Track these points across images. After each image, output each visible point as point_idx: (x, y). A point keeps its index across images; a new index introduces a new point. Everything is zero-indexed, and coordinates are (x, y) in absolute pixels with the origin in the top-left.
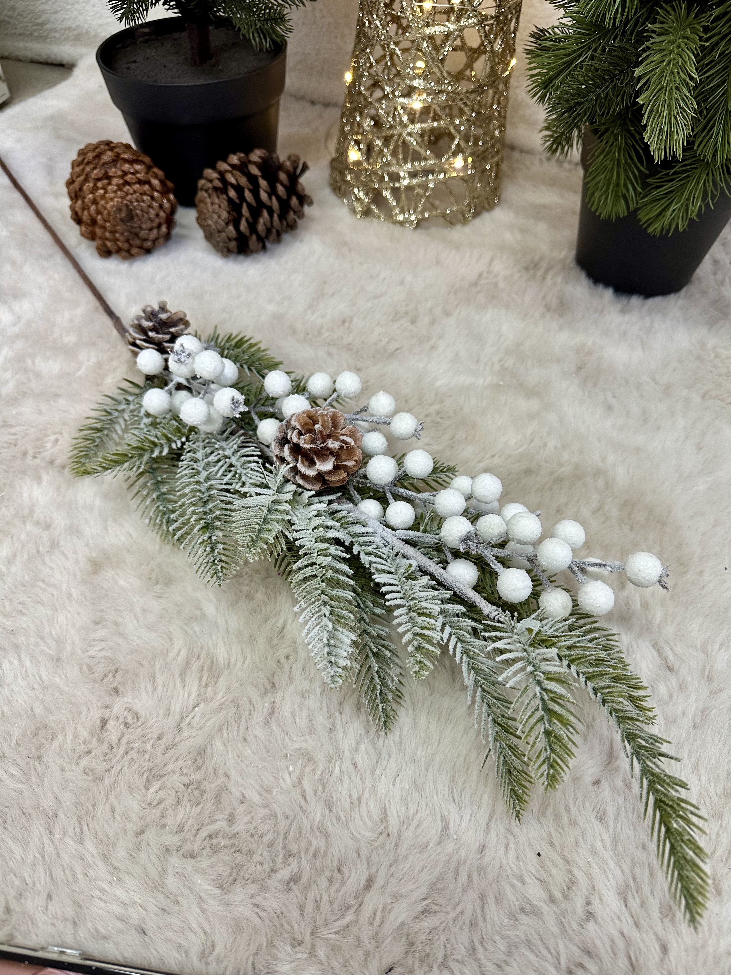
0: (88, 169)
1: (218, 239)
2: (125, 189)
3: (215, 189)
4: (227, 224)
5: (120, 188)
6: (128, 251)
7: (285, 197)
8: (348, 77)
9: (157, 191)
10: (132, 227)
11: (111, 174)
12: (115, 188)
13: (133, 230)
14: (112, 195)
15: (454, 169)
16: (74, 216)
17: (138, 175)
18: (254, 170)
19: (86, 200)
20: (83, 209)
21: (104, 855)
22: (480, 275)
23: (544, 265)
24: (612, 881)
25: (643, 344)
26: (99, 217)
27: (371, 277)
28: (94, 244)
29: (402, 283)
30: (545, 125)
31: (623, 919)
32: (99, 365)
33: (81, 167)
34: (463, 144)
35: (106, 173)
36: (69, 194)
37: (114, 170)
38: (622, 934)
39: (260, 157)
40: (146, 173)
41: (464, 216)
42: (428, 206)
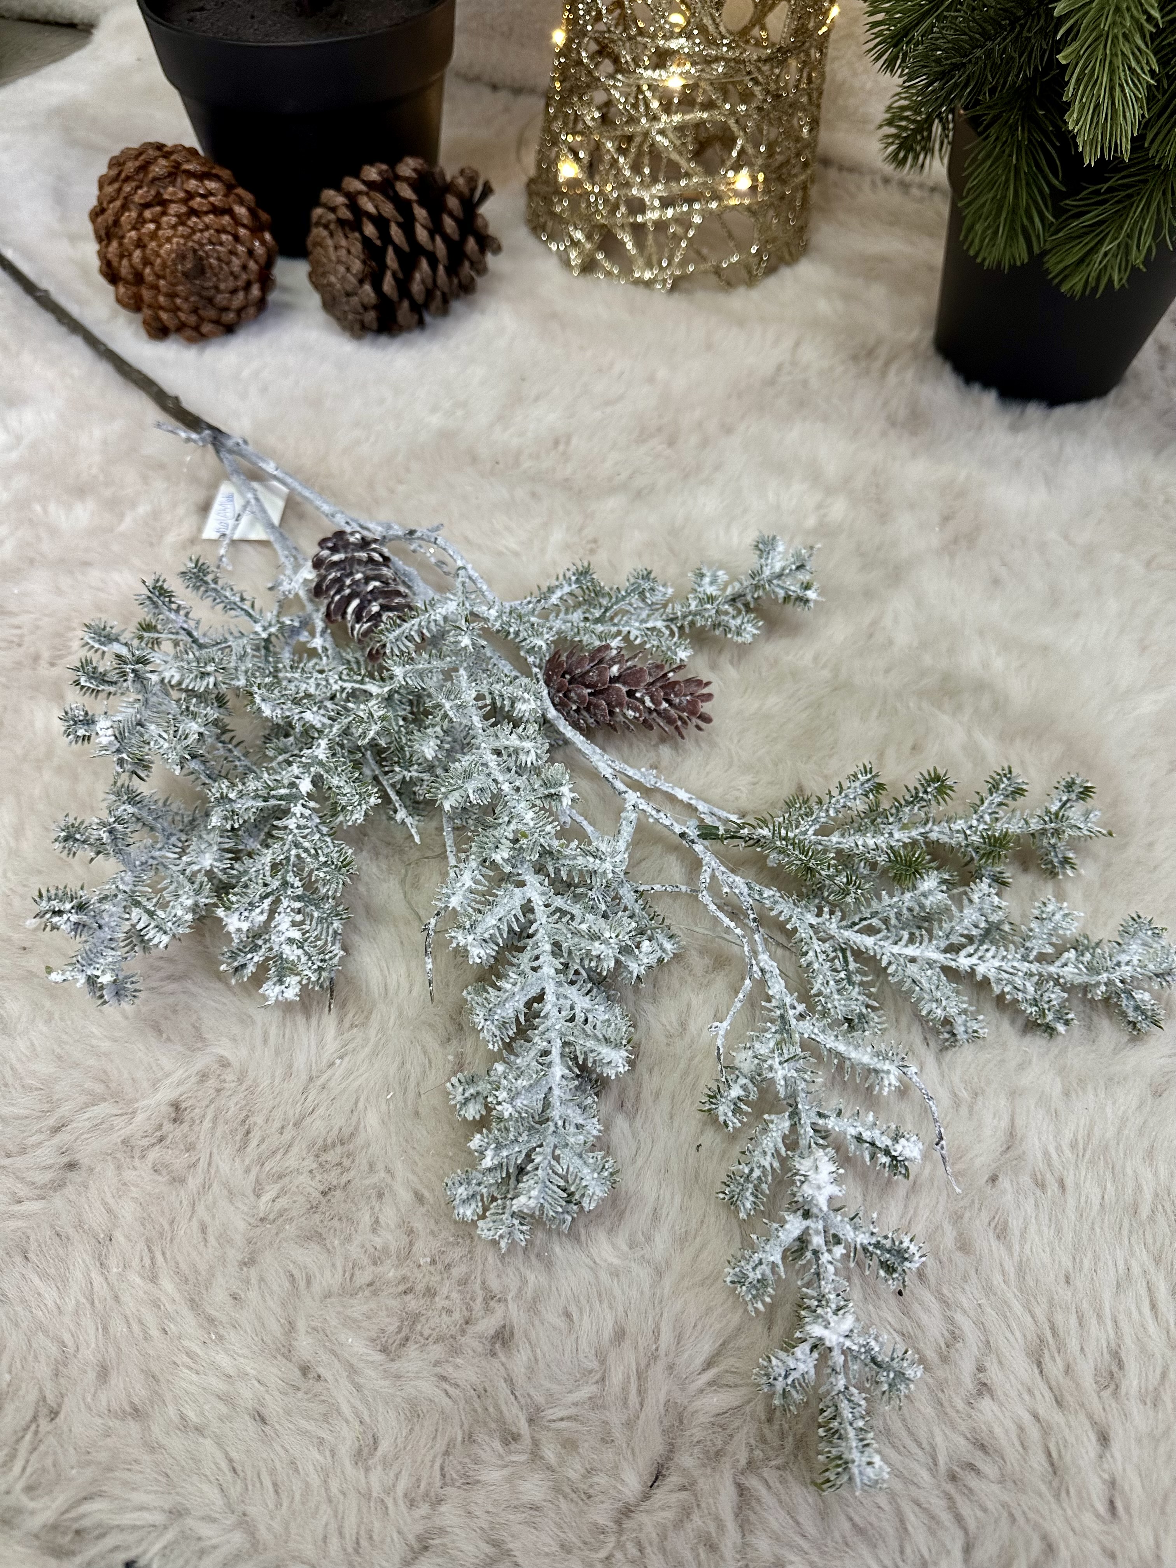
0: (127, 188)
1: (346, 308)
2: (190, 223)
3: (341, 222)
4: (361, 282)
5: (182, 220)
6: (197, 328)
7: (456, 237)
8: (559, 37)
9: (244, 226)
10: (203, 288)
11: (166, 197)
12: (174, 220)
13: (205, 293)
14: (170, 232)
15: (737, 194)
16: (104, 268)
17: (212, 199)
18: (406, 192)
19: (126, 241)
20: (121, 257)
21: (192, 1300)
22: (779, 368)
23: (883, 352)
24: (1018, 1334)
25: (1049, 481)
26: (148, 270)
27: (600, 370)
28: (139, 317)
29: (651, 380)
30: (888, 116)
31: (1037, 1393)
32: (156, 515)
33: (116, 186)
34: (750, 150)
35: (158, 194)
36: (96, 232)
37: (171, 189)
38: (1036, 1417)
39: (415, 170)
40: (226, 195)
41: (749, 272)
42: (692, 255)
